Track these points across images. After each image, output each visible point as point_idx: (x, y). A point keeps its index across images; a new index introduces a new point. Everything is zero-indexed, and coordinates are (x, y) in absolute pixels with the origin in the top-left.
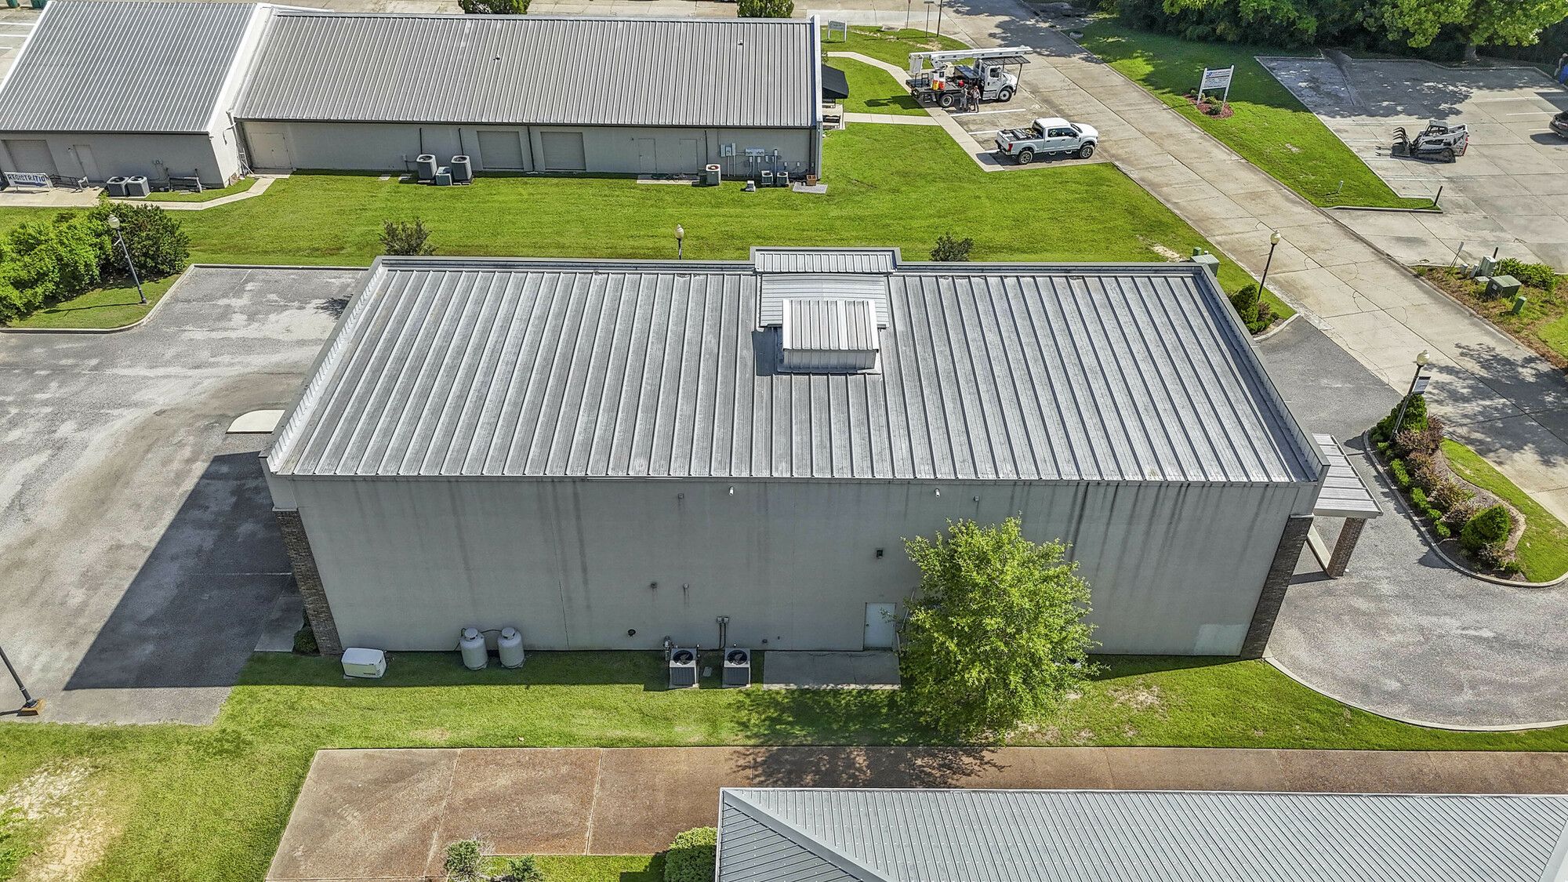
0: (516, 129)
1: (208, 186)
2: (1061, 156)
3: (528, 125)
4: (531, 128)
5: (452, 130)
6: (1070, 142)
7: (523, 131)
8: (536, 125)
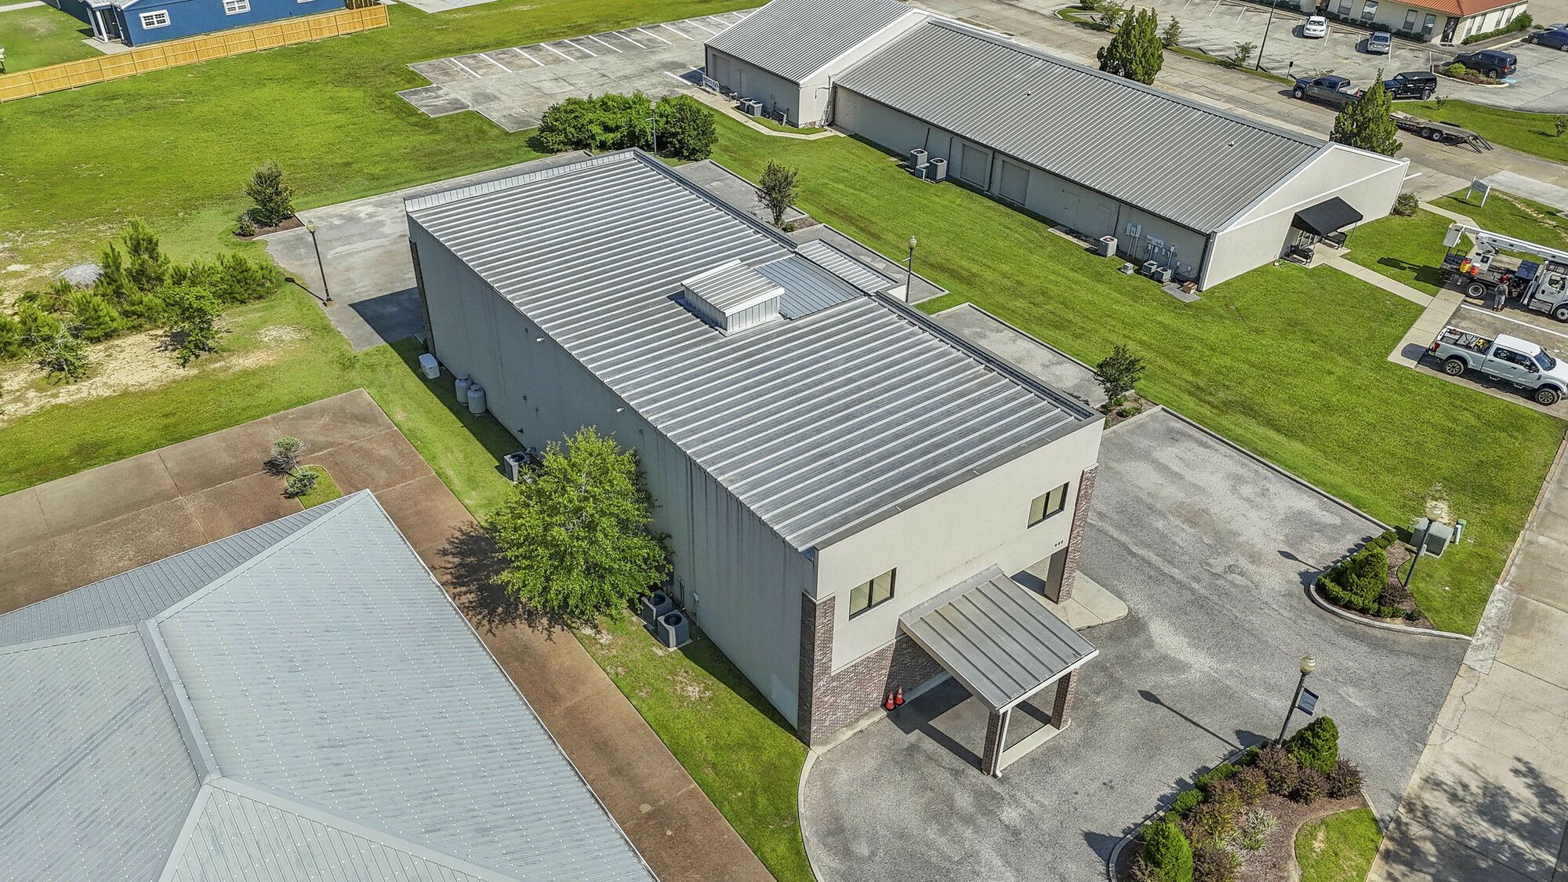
0: (987, 151)
1: (788, 122)
2: (1505, 385)
3: (995, 151)
4: (996, 154)
5: (947, 137)
6: (1523, 375)
7: (990, 153)
8: (1000, 152)
